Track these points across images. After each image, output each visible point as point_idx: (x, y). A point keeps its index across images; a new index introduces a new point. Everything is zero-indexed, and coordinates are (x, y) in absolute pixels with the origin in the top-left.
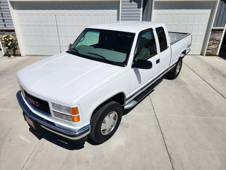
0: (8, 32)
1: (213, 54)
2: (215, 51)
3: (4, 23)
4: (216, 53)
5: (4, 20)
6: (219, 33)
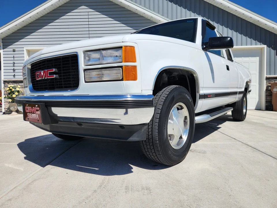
0: (16, 83)
3: (13, 74)
5: (15, 69)
6: (276, 82)
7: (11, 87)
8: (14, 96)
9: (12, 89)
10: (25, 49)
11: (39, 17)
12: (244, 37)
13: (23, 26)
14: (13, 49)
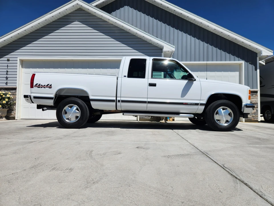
0: (8, 90)
1: (253, 119)
2: (255, 115)
3: (6, 81)
4: (258, 119)
5: (8, 77)
6: (254, 95)
7: (2, 93)
8: (4, 102)
9: (2, 96)
10: (18, 59)
11: (34, 30)
12: (223, 53)
13: (18, 38)
14: (7, 59)
